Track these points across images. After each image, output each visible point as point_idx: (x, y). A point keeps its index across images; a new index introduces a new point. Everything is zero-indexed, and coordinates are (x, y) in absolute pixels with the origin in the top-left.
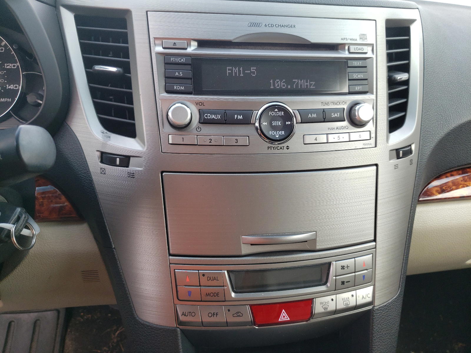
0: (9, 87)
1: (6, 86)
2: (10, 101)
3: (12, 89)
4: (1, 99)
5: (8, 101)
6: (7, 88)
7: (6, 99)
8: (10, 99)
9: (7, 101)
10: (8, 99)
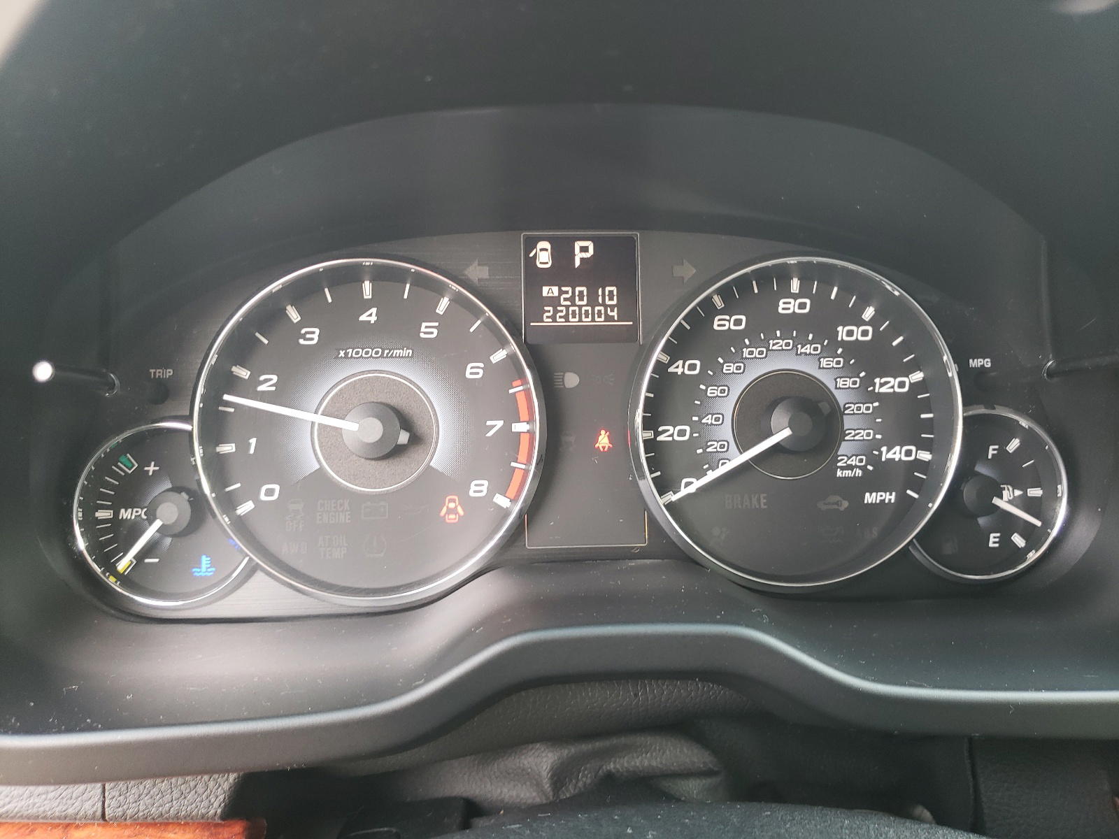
0: (890, 456)
1: (881, 453)
2: (893, 501)
3: (897, 460)
4: (867, 495)
5: (887, 501)
6: (883, 459)
7: (881, 496)
8: (894, 494)
9: (884, 500)
10: (888, 493)
